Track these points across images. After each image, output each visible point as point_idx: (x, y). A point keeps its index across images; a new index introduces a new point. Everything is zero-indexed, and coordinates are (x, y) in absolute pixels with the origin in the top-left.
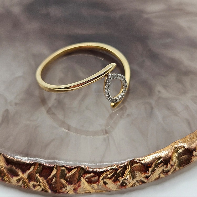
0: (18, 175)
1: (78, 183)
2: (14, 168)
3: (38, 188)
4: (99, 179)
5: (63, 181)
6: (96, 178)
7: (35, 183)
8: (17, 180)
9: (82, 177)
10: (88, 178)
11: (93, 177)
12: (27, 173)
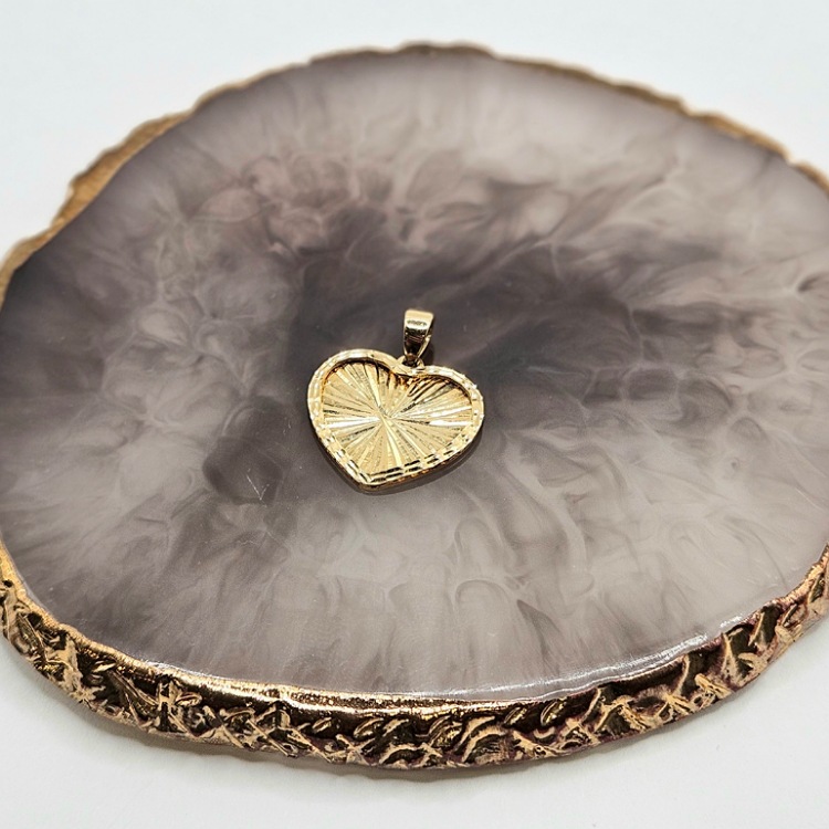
0: (663, 702)
1: (774, 641)
2: (651, 692)
3: (707, 702)
4: (806, 608)
5: (744, 656)
6: (802, 611)
7: (700, 695)
8: (661, 715)
9: (775, 625)
10: (787, 621)
11: (793, 612)
12: (680, 685)
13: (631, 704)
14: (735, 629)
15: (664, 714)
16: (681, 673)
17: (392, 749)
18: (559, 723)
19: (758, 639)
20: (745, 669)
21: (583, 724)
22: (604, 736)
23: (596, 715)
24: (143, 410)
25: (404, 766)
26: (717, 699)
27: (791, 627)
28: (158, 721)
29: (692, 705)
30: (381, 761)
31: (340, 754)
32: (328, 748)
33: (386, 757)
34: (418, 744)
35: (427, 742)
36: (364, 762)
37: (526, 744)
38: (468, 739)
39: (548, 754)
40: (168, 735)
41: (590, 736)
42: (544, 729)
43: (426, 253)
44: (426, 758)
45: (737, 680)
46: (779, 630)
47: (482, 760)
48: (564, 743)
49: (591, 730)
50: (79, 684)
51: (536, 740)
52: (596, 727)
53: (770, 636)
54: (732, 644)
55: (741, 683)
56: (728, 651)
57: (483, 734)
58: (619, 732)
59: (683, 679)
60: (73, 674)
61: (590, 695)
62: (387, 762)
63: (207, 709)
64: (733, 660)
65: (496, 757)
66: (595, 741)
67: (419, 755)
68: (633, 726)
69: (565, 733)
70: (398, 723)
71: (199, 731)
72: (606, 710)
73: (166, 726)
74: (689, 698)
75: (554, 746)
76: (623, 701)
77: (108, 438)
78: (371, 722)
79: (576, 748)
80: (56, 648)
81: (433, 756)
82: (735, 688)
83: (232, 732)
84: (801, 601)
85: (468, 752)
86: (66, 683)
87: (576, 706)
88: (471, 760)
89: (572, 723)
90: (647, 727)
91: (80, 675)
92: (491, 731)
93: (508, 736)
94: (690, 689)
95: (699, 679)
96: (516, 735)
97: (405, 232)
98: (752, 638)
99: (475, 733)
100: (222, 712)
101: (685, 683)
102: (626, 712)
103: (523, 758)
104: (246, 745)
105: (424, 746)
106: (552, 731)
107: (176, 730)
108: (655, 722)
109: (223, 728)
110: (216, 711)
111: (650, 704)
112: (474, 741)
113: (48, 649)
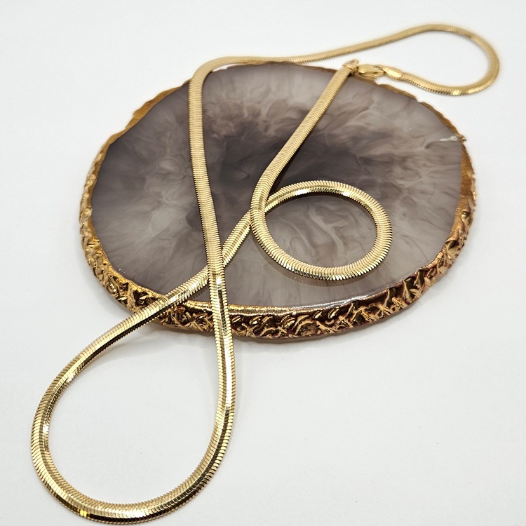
0: (379, 309)
2: (374, 305)
3: (397, 309)
5: (412, 290)
6: (434, 272)
7: (394, 306)
11: (432, 272)
12: (386, 302)
13: (366, 310)
14: (408, 278)
15: (380, 315)
16: (386, 297)
17: (266, 330)
18: (336, 318)
19: (417, 283)
20: (412, 296)
21: (346, 318)
22: (355, 324)
23: (351, 314)
24: (161, 197)
25: (271, 337)
26: (401, 308)
27: (431, 278)
28: (167, 320)
29: (391, 311)
30: (261, 335)
31: (243, 332)
32: (238, 329)
33: (263, 333)
34: (276, 327)
35: (280, 326)
36: (254, 336)
37: (322, 327)
38: (297, 325)
39: (331, 332)
40: (171, 326)
41: (349, 324)
42: (330, 320)
43: (275, 137)
44: (280, 333)
45: (409, 300)
46: (426, 279)
47: (304, 334)
48: (338, 327)
49: (349, 321)
50: (134, 304)
51: (326, 325)
52: (351, 320)
53: (423, 282)
54: (407, 285)
55: (411, 302)
56: (405, 288)
57: (304, 323)
58: (361, 323)
59: (387, 300)
60: (131, 300)
61: (348, 306)
62: (263, 335)
63: (187, 313)
64: (407, 292)
65: (309, 333)
66: (351, 326)
67: (277, 332)
68: (366, 319)
69: (338, 322)
70: (268, 318)
71: (184, 323)
72: (355, 312)
73: (170, 322)
74: (390, 308)
75: (334, 328)
76: (362, 309)
77: (147, 208)
78: (256, 318)
79: (343, 330)
80: (124, 290)
81: (283, 333)
82: (408, 304)
83: (198, 324)
84: (435, 267)
85: (297, 331)
86: (129, 305)
87: (343, 311)
88: (299, 334)
89: (341, 318)
90: (373, 320)
91: (134, 301)
92: (307, 322)
93: (314, 324)
94: (390, 304)
95: (394, 299)
96: (318, 323)
97: (267, 128)
98: (415, 282)
99: (300, 322)
100: (194, 315)
101: (388, 302)
102: (364, 314)
103: (321, 333)
104: (204, 329)
105: (279, 328)
106: (333, 321)
107: (174, 324)
108: (376, 318)
109: (194, 322)
110: (191, 315)
111: (373, 310)
112: (300, 326)
113: (121, 290)
